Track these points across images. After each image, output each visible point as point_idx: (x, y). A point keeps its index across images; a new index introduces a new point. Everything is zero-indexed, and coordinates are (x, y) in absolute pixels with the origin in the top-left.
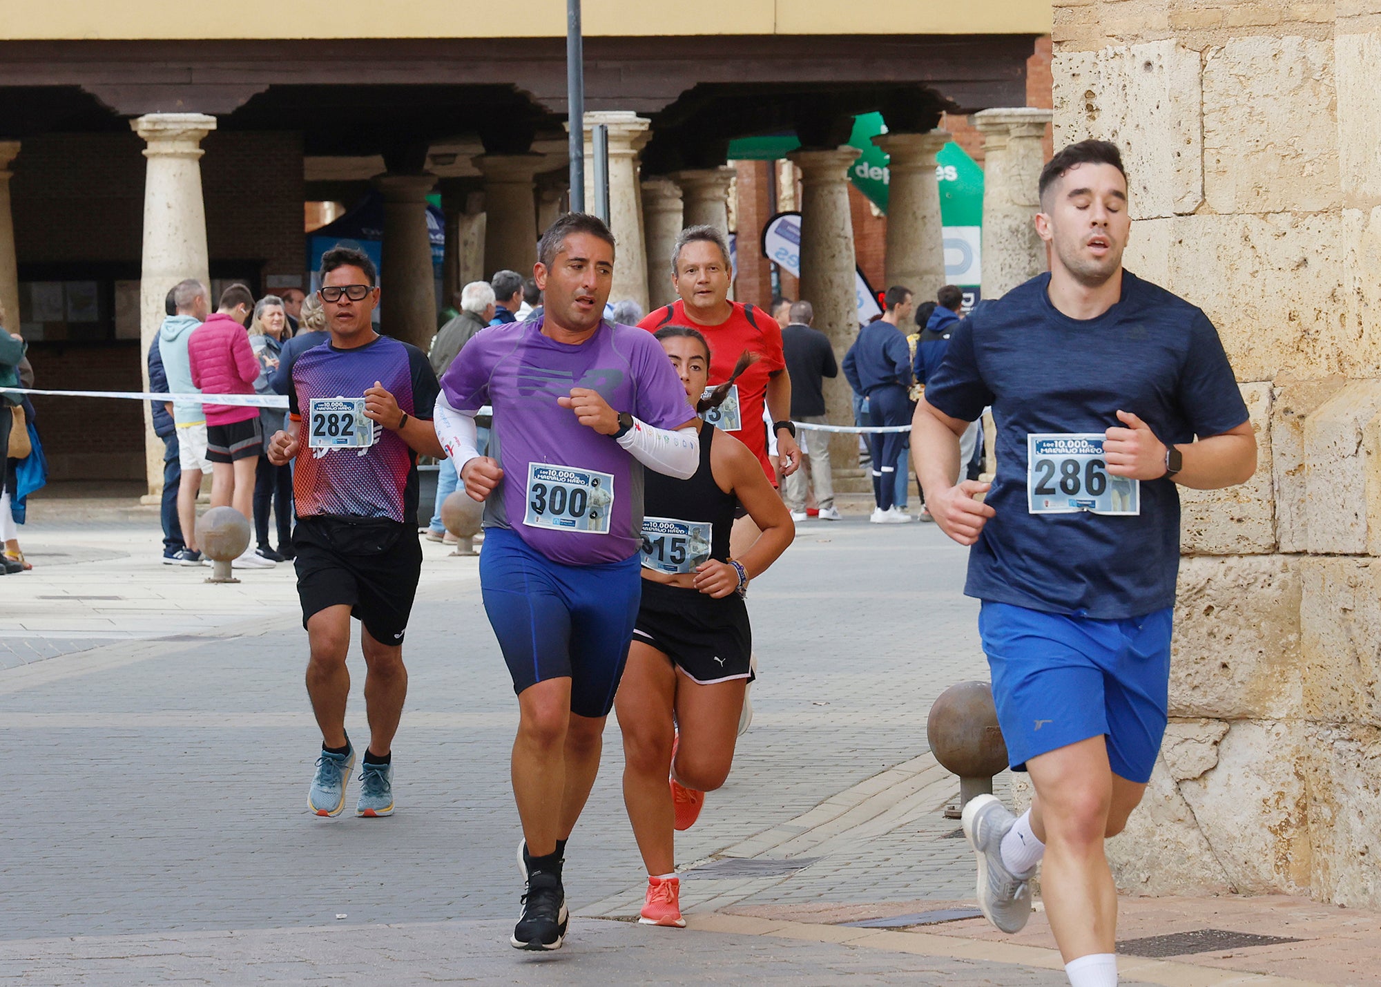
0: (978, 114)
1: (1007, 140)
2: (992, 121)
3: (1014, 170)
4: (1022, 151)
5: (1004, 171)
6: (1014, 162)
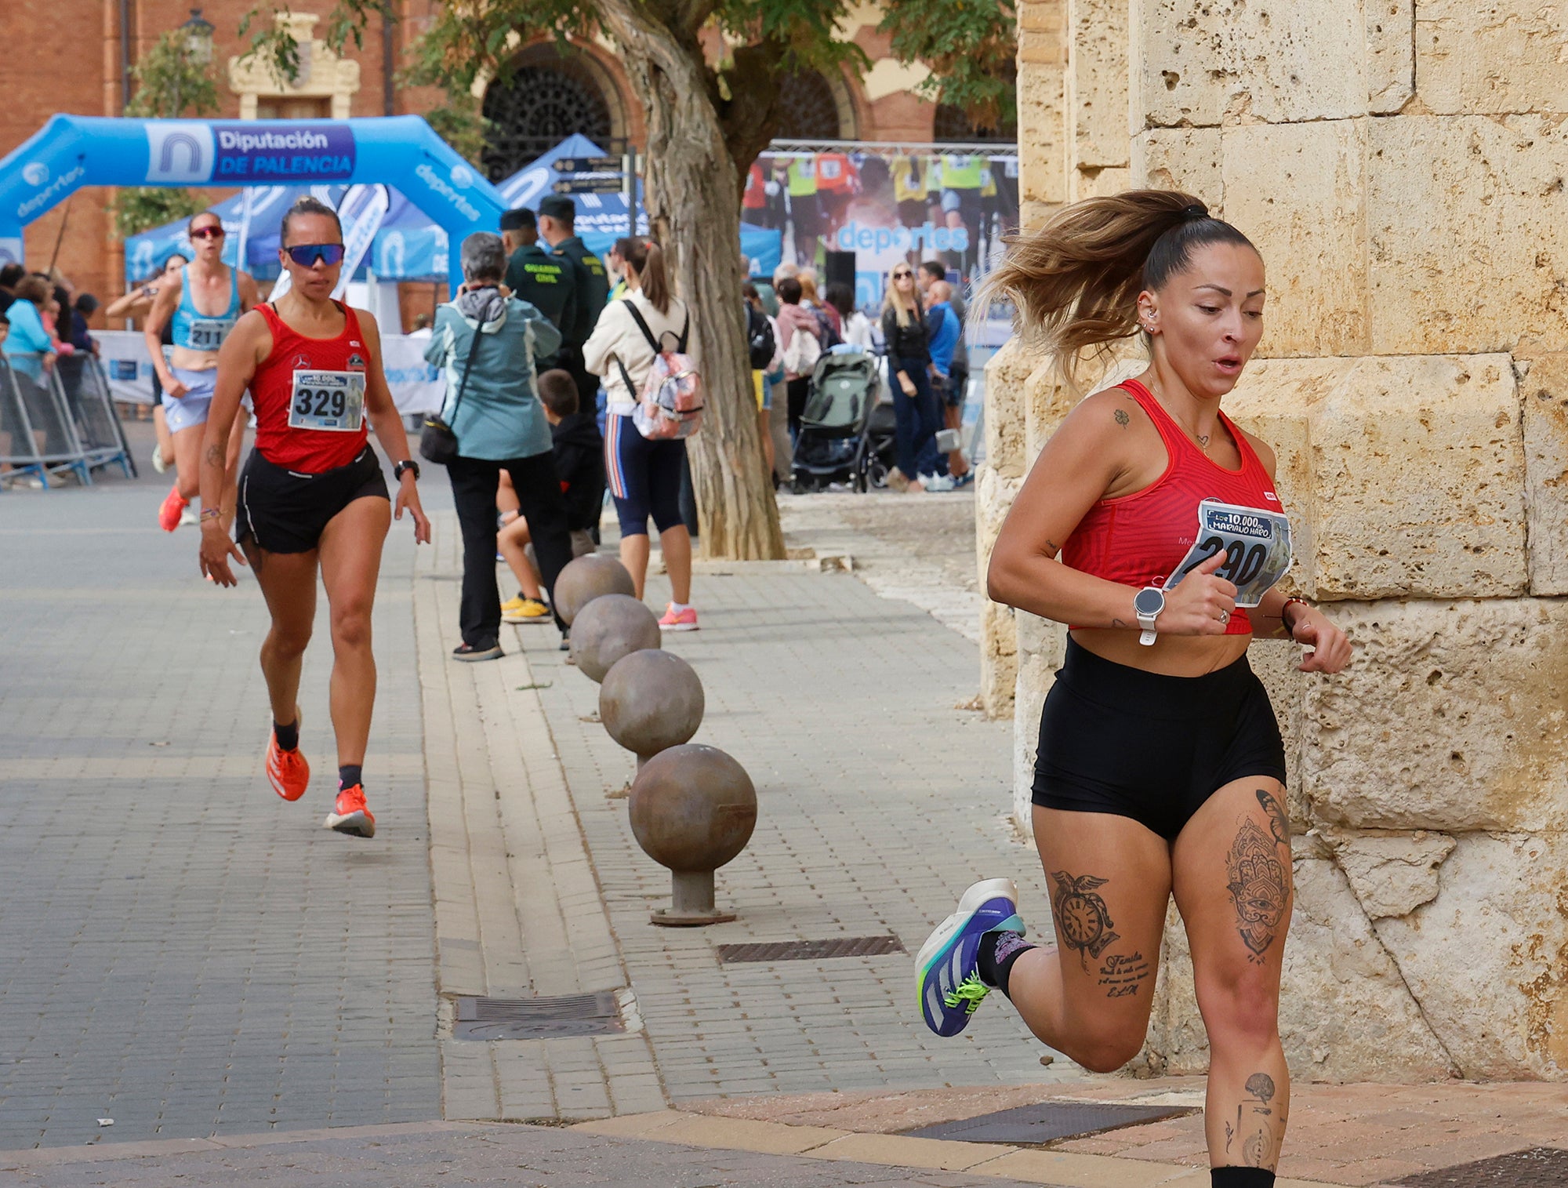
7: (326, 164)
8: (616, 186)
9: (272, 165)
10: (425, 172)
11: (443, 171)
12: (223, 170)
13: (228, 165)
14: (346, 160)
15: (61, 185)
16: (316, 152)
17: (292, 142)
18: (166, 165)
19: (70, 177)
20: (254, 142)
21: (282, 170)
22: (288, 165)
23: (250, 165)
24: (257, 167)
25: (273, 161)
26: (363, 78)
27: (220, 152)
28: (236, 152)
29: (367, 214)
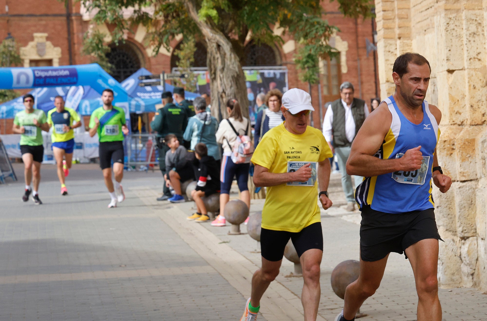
7: (69, 80)
9: (52, 81)
10: (100, 81)
11: (105, 81)
12: (37, 83)
13: (38, 81)
14: (75, 78)
16: (66, 76)
17: (58, 73)
18: (18, 82)
20: (46, 74)
21: (55, 82)
22: (57, 80)
23: (45, 81)
24: (47, 82)
26: (62, 53)
27: (35, 78)
28: (40, 77)
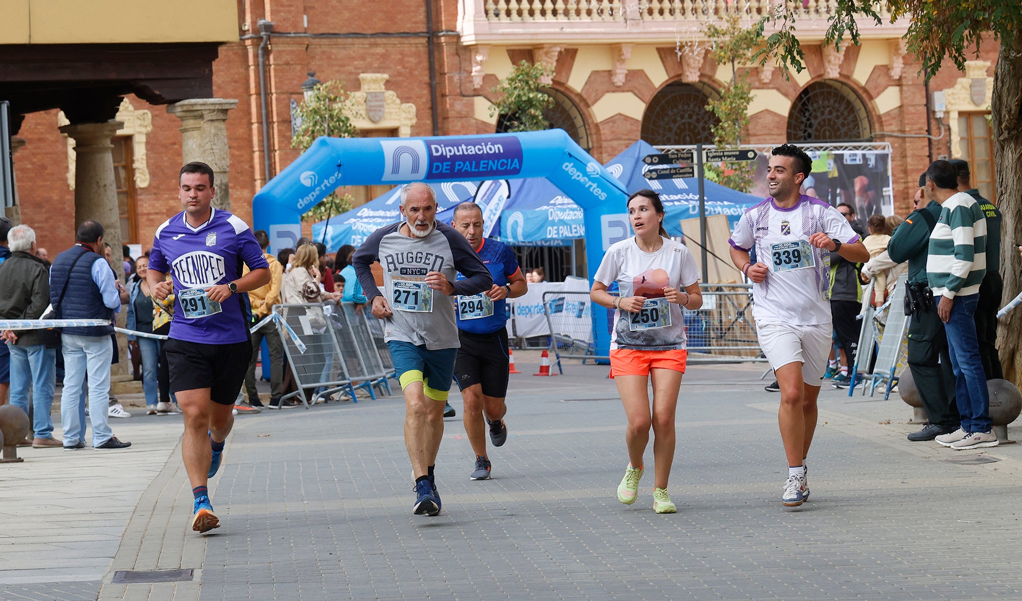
0: (178, 104)
1: (202, 123)
2: (191, 108)
3: (207, 145)
4: (213, 131)
5: (200, 146)
6: (208, 139)
7: (503, 165)
8: (689, 173)
9: (467, 166)
10: (569, 167)
11: (581, 166)
12: (434, 171)
13: (438, 167)
14: (516, 161)
15: (326, 186)
16: (496, 156)
17: (479, 150)
18: (396, 170)
19: (332, 179)
20: (454, 150)
21: (473, 170)
22: (477, 166)
23: (453, 165)
24: (457, 168)
25: (467, 163)
26: (418, 115)
27: (432, 159)
28: (442, 158)
29: (495, 200)
